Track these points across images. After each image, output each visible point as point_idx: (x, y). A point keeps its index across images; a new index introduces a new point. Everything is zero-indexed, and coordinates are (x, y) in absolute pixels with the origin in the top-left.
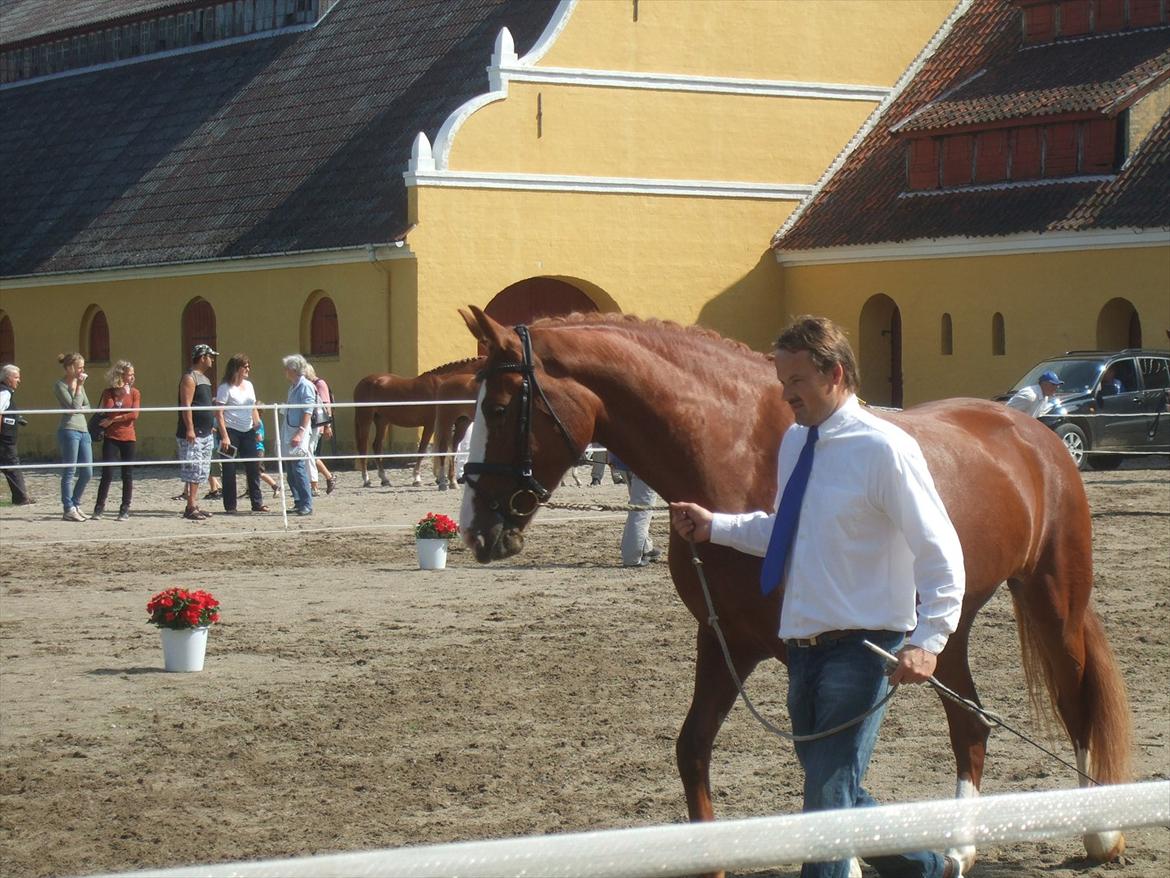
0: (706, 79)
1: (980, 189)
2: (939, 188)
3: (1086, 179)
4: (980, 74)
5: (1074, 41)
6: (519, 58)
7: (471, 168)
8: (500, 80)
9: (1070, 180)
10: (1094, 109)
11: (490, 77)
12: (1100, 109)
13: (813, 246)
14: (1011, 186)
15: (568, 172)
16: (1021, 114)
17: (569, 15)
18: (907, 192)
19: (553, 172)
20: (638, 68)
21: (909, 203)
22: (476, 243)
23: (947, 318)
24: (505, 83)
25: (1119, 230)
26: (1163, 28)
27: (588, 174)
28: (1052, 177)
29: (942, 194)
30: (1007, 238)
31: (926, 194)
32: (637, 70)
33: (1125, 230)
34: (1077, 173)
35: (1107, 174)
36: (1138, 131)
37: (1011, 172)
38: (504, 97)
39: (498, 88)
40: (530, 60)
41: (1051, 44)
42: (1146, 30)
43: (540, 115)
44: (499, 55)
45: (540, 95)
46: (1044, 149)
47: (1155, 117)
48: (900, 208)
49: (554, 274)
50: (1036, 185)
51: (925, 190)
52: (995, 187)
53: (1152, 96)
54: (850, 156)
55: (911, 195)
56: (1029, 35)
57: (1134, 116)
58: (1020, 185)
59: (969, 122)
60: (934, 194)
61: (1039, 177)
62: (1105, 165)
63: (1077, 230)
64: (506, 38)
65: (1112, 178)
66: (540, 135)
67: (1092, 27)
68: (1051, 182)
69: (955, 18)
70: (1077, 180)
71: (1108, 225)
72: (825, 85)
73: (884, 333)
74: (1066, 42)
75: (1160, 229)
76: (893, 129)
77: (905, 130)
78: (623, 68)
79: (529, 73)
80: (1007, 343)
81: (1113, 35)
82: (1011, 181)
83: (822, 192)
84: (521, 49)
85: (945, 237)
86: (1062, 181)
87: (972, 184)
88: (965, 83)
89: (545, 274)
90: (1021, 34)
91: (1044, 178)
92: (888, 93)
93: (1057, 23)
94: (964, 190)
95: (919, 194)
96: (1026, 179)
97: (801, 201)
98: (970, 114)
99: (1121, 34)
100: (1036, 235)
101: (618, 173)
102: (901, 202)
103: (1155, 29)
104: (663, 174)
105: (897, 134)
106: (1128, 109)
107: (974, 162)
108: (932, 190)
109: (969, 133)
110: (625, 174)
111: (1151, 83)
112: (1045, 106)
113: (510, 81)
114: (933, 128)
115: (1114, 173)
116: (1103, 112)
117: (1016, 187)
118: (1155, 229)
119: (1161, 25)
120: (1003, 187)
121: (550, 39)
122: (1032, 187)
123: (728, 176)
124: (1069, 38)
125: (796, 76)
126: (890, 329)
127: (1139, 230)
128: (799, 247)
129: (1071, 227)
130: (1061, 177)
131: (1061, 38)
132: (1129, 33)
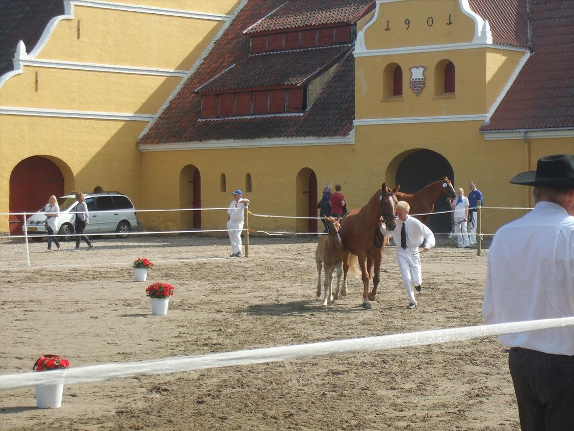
0: (109, 66)
1: (238, 118)
2: (218, 117)
3: (289, 115)
4: (233, 66)
5: (275, 53)
6: (28, 54)
7: (7, 105)
8: (20, 65)
9: (282, 115)
10: (294, 84)
11: (15, 63)
12: (296, 84)
13: (158, 143)
14: (253, 117)
15: (50, 108)
16: (259, 85)
17: (50, 36)
18: (202, 119)
19: (43, 107)
20: (80, 59)
21: (204, 124)
22: (9, 140)
23: (223, 176)
24: (22, 67)
25: (307, 138)
26: (317, 48)
27: (58, 108)
28: (273, 113)
29: (219, 120)
30: (254, 140)
31: (211, 120)
32: (79, 61)
33: (311, 138)
34: (284, 112)
35: (300, 113)
36: (312, 94)
37: (253, 110)
38: (21, 73)
39: (19, 68)
40: (33, 56)
41: (264, 54)
42: (310, 49)
43: (37, 81)
44: (19, 53)
45: (37, 72)
46: (268, 101)
47: (319, 88)
48: (199, 126)
49: (43, 154)
50: (265, 117)
51: (210, 118)
52: (245, 117)
53: (318, 79)
54: (170, 102)
55: (204, 120)
56: (253, 49)
57: (310, 87)
58: (257, 117)
59: (233, 88)
60: (215, 120)
61: (266, 114)
62: (298, 108)
63: (288, 137)
64: (22, 45)
65: (301, 114)
66: (37, 90)
67: (283, 46)
68: (273, 116)
69: (215, 40)
70: (285, 115)
71: (303, 135)
72: (160, 69)
73: (190, 182)
74: (272, 53)
75: (327, 137)
76: (196, 91)
77: (202, 91)
78: (73, 60)
79: (32, 62)
80: (252, 187)
81: (294, 51)
82: (252, 115)
83: (159, 118)
84: (29, 50)
85: (224, 139)
86: (278, 115)
87: (234, 116)
88: (226, 70)
89: (39, 154)
90: (249, 47)
91: (269, 114)
92: (186, 73)
93: (267, 45)
94: (230, 118)
95: (208, 120)
96: (260, 114)
97: (149, 122)
98: (233, 84)
99: (298, 50)
100: (268, 139)
101: (71, 109)
102: (199, 123)
103: (314, 49)
104: (91, 109)
105: (197, 93)
106: (308, 84)
107: (235, 106)
108: (214, 118)
109: (232, 93)
110: (75, 109)
111: (318, 73)
112: (269, 82)
113: (24, 66)
114: (216, 90)
115: (302, 112)
116: (298, 85)
117: (255, 118)
118: (325, 137)
119: (317, 47)
120: (249, 117)
121: (42, 46)
122: (263, 117)
123: (118, 110)
124: (272, 51)
125: (147, 65)
126: (192, 180)
127: (317, 138)
128: (152, 143)
129: (285, 136)
130: (277, 113)
131: (269, 51)
132: (302, 50)
